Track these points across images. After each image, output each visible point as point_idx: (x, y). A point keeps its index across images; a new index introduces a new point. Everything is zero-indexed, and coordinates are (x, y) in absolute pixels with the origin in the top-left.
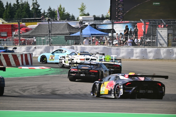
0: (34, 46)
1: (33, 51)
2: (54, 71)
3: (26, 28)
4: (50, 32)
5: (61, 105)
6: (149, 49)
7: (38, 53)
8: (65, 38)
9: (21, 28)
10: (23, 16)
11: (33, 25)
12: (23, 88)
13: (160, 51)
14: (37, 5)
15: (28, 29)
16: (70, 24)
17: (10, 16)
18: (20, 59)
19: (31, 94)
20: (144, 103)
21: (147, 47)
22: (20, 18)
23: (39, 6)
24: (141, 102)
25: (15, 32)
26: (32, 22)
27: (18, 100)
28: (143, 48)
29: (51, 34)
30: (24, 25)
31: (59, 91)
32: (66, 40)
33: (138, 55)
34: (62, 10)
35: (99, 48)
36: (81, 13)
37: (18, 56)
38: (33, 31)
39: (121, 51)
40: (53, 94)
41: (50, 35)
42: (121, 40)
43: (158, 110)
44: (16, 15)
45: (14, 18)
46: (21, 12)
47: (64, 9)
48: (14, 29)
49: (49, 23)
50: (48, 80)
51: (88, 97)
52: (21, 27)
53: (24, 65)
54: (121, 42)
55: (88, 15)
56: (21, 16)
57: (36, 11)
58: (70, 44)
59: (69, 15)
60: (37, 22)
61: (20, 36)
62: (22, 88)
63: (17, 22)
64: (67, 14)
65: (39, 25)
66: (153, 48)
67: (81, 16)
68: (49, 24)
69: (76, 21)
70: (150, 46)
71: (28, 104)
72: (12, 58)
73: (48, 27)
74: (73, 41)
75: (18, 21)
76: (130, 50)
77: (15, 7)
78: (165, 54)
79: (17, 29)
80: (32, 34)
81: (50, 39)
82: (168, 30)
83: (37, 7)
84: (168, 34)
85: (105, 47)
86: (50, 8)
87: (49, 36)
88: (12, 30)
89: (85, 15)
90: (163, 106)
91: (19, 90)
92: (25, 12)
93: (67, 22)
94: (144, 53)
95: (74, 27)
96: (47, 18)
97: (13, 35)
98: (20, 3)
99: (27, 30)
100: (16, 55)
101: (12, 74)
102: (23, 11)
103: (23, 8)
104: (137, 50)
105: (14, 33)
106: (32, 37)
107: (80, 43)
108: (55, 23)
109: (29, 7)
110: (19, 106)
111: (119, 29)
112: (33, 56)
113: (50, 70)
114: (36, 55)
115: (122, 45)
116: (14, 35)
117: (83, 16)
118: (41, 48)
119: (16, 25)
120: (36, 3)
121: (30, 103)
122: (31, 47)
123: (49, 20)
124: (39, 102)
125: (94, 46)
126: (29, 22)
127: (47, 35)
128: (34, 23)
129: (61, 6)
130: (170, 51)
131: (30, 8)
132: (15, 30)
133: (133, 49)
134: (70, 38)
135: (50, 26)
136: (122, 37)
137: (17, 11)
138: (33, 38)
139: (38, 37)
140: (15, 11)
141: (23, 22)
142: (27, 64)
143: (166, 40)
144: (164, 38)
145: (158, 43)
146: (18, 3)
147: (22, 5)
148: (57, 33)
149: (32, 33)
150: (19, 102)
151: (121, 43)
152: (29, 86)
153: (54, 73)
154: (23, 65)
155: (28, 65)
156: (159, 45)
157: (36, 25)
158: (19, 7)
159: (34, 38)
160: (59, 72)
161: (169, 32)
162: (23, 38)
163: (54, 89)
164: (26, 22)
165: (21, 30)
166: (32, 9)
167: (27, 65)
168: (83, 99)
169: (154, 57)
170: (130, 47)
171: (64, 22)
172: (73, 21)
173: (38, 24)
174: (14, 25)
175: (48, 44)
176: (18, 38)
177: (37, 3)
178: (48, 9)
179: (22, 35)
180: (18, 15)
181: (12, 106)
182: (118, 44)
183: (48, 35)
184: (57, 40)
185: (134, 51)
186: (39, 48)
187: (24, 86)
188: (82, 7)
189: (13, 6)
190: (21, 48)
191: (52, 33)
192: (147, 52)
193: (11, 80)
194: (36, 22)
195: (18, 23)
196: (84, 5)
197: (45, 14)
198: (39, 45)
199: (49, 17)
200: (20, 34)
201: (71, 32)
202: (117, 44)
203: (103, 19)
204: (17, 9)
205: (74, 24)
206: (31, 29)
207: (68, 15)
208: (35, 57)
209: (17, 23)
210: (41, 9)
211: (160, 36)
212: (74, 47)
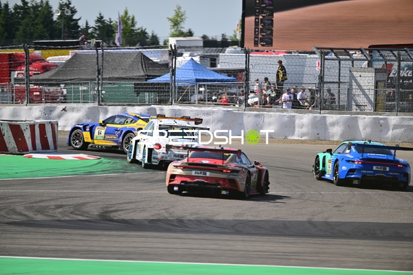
0: (62, 106)
1: (60, 116)
2: (108, 165)
3: (43, 64)
4: (99, 74)
5: (122, 245)
6: (331, 118)
7: (70, 122)
8: (135, 88)
9: (31, 64)
10: (36, 35)
11: (60, 57)
12: (35, 205)
13: (357, 121)
14: (71, 10)
15: (48, 66)
16: (148, 56)
17: (6, 34)
18: (27, 134)
19: (53, 218)
20: (319, 242)
21: (327, 111)
22: (29, 39)
23: (74, 12)
24: (312, 241)
25: (17, 72)
26: (57, 49)
27: (22, 232)
28: (317, 113)
29: (103, 79)
30: (38, 57)
31: (119, 213)
32: (138, 94)
33: (305, 130)
34: (130, 22)
35: (213, 112)
36: (173, 30)
37: (23, 128)
38: (58, 71)
39: (267, 120)
40: (104, 220)
41: (99, 80)
42: (265, 95)
43: (351, 259)
44: (20, 32)
45: (14, 37)
46: (33, 25)
47: (133, 19)
48: (15, 63)
49: (97, 52)
50: (94, 187)
51: (187, 227)
52: (31, 61)
53: (38, 151)
54: (265, 99)
55: (190, 34)
56: (31, 34)
57: (68, 23)
58: (147, 103)
59: (146, 33)
60: (70, 49)
61: (30, 80)
62: (31, 205)
63: (21, 48)
64: (139, 31)
65: (75, 56)
66: (340, 114)
67: (173, 36)
68: (98, 54)
69: (162, 47)
70: (333, 109)
71: (44, 242)
72: (10, 133)
73: (95, 60)
74: (153, 95)
75: (24, 47)
76: (286, 119)
77: (19, 13)
78: (368, 130)
79: (20, 65)
80: (58, 78)
81: (100, 89)
82: (375, 73)
83: (69, 14)
84: (376, 82)
85: (228, 111)
86: (102, 17)
87: (98, 83)
88: (10, 67)
89: (181, 34)
90: (361, 250)
91: (25, 207)
92: (42, 26)
93: (140, 50)
94: (320, 125)
95: (156, 63)
96: (94, 41)
97: (13, 80)
98: (29, 5)
99: (46, 68)
100: (18, 126)
101: (9, 172)
102: (37, 24)
103: (37, 16)
104: (304, 119)
105: (15, 74)
106: (58, 85)
107: (170, 101)
108: (112, 53)
109: (50, 14)
110: (25, 246)
111: (262, 68)
112: (59, 129)
113: (99, 163)
114: (65, 126)
115: (269, 105)
116: (15, 79)
117: (178, 36)
118: (78, 110)
119: (21, 56)
120: (68, 5)
121: (49, 239)
122: (55, 108)
123: (97, 45)
124: (72, 237)
125: (203, 109)
126: (50, 49)
127: (92, 80)
128: (63, 51)
129: (126, 13)
130: (381, 121)
131: (53, 15)
132: (17, 67)
133: (294, 116)
134: (146, 88)
135: (100, 59)
136: (268, 88)
137: (23, 22)
138: (60, 86)
139: (72, 84)
140: (19, 22)
141: (36, 49)
142: (45, 147)
143: (370, 96)
144: (366, 91)
145: (354, 103)
146: (25, 3)
147: (35, 7)
148: (117, 76)
149: (57, 74)
150: (24, 236)
151: (266, 101)
152: (48, 198)
153: (109, 170)
154: (35, 150)
155: (48, 151)
156: (354, 107)
157: (66, 56)
158: (28, 14)
159: (62, 86)
160: (120, 167)
161: (378, 79)
162: (36, 87)
163: (108, 208)
164: (43, 49)
165: (30, 68)
166: (58, 19)
167: (45, 151)
168: (175, 232)
169: (342, 135)
170: (287, 111)
171: (134, 50)
172: (155, 48)
173: (71, 53)
174: (16, 55)
175: (94, 101)
176: (25, 86)
177: (70, 4)
178: (96, 19)
179: (33, 80)
180: (24, 31)
181: (7, 246)
182: (260, 104)
183: (95, 80)
184: (116, 91)
185: (297, 122)
186: (73, 109)
187: (38, 200)
188: (177, 15)
189: (13, 11)
190: (31, 109)
191: (104, 77)
192: (325, 124)
193: (7, 186)
194: (67, 49)
195: (25, 51)
196: (182, 10)
197: (90, 31)
198: (74, 102)
199: (99, 37)
200: (28, 76)
201: (149, 74)
202: (256, 103)
203: (225, 44)
204: (23, 18)
205: (156, 55)
206: (56, 66)
207: (144, 33)
208: (63, 131)
209: (21, 52)
210: (80, 19)
211: (357, 87)
212: (155, 109)
